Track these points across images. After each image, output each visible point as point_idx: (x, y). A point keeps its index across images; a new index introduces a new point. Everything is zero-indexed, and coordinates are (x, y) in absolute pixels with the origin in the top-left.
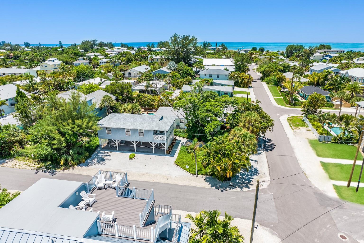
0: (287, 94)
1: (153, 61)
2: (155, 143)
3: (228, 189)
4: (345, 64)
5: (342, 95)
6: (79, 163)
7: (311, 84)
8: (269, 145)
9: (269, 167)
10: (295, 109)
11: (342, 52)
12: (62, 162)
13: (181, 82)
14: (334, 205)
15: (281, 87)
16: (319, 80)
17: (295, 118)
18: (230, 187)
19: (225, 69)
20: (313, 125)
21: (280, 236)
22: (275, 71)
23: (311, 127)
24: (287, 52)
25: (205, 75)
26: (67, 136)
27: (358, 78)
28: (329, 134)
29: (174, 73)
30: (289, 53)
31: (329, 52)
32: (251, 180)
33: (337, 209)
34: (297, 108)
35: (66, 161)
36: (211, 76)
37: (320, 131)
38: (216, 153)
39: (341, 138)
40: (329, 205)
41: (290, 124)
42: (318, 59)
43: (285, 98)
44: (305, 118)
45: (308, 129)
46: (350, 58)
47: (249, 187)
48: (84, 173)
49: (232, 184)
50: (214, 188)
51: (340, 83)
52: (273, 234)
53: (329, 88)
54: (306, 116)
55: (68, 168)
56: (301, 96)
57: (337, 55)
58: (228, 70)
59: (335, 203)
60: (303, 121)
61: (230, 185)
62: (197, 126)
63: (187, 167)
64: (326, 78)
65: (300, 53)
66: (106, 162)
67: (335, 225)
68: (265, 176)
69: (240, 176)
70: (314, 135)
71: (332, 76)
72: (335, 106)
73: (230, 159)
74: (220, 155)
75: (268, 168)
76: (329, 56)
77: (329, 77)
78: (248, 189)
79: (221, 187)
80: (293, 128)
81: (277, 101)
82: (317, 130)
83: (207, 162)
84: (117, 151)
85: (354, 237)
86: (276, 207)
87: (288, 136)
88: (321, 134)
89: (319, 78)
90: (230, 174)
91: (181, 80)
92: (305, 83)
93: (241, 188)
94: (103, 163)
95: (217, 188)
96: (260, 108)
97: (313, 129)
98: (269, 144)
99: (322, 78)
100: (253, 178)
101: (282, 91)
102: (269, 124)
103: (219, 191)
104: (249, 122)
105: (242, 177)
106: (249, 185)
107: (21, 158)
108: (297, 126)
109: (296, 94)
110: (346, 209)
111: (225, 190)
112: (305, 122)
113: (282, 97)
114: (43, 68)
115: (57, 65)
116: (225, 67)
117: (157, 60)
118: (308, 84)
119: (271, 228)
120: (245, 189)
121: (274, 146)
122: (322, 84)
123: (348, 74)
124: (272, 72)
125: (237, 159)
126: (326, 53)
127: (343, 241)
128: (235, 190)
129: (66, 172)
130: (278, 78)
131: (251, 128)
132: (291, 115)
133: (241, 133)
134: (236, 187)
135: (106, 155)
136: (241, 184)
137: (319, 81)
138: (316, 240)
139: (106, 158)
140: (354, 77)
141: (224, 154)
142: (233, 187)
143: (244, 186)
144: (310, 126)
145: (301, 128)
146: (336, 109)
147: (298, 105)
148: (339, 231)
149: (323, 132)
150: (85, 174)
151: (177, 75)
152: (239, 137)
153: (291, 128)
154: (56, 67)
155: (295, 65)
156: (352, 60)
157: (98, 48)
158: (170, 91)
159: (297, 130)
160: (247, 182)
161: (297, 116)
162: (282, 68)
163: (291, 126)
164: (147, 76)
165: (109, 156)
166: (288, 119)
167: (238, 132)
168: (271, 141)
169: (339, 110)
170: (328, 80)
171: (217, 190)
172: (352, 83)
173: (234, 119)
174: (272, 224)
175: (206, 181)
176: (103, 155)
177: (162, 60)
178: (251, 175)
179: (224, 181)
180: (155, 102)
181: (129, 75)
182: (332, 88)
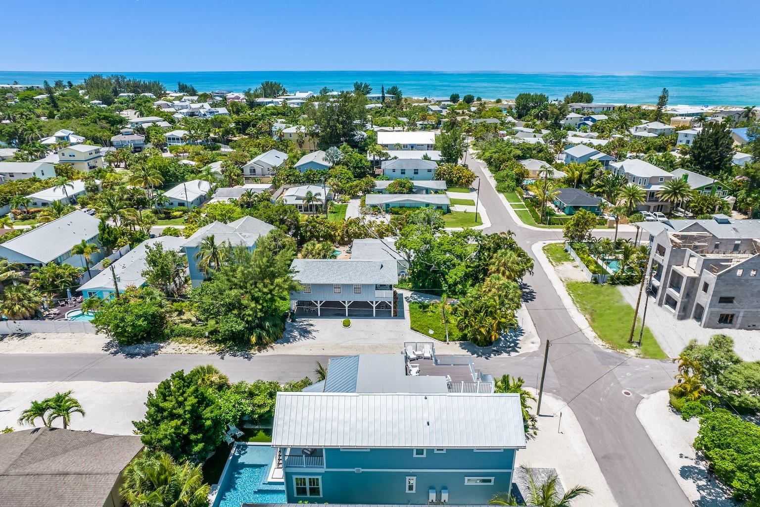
0: (535, 203)
1: (283, 138)
2: (377, 302)
3: (492, 355)
4: (617, 141)
5: (618, 213)
6: (277, 339)
7: (569, 182)
8: (527, 293)
9: (535, 324)
10: (551, 230)
11: (612, 109)
12: (253, 339)
13: (357, 186)
14: (616, 363)
15: (522, 188)
16: (581, 175)
17: (553, 248)
18: (494, 353)
19: (424, 156)
20: (582, 259)
21: (565, 400)
22: (509, 159)
23: (578, 261)
24: (518, 108)
25: (394, 171)
26: (261, 302)
27: (638, 177)
28: (605, 272)
29: (341, 169)
30: (522, 109)
31: (589, 109)
32: (517, 342)
33: (620, 366)
34: (554, 228)
35: (260, 338)
36: (403, 172)
37: (592, 267)
38: (477, 312)
39: (618, 279)
40: (611, 364)
41: (548, 257)
42: (573, 123)
43: (532, 211)
44: (568, 247)
45: (575, 265)
46: (625, 126)
47: (517, 351)
48: (293, 352)
49: (495, 348)
50: (476, 355)
51: (613, 185)
52: (557, 399)
53: (597, 190)
54: (571, 244)
55: (265, 348)
56: (556, 206)
57: (604, 117)
58: (429, 159)
59: (617, 360)
60: (566, 251)
61: (494, 351)
62: (428, 272)
63: (431, 332)
64: (592, 174)
65: (541, 111)
66: (314, 334)
67: (619, 383)
68: (533, 336)
69: (503, 339)
70: (584, 273)
71: (601, 172)
72: (608, 223)
73: (494, 318)
74: (482, 314)
75: (533, 325)
76: (590, 119)
77: (597, 173)
78: (517, 354)
79: (483, 354)
80: (554, 263)
81: (520, 217)
82: (587, 266)
83: (465, 323)
84: (319, 318)
85: (638, 392)
86: (554, 371)
87: (550, 277)
88: (594, 272)
89: (582, 173)
90: (495, 337)
91: (355, 183)
92: (559, 180)
93: (508, 353)
94: (310, 336)
95: (479, 356)
96: (515, 242)
97: (583, 266)
98: (527, 291)
99: (586, 174)
100: (519, 340)
101: (526, 198)
102: (529, 265)
103: (483, 358)
104: (505, 265)
105: (505, 339)
106: (517, 349)
107: (181, 339)
108: (559, 260)
109: (549, 204)
110: (628, 365)
111: (489, 357)
112: (569, 252)
113: (527, 209)
114: (64, 158)
115: (93, 153)
116: (424, 153)
117: (291, 136)
118: (564, 183)
119: (554, 393)
120: (513, 354)
121: (534, 294)
122: (586, 183)
123: (623, 169)
124: (504, 161)
125: (502, 317)
126: (586, 110)
127: (627, 397)
128: (501, 356)
129: (264, 353)
130: (517, 174)
131: (507, 273)
132: (548, 242)
133: (501, 282)
134: (502, 353)
135: (307, 325)
136: (507, 348)
137: (582, 178)
138: (601, 399)
139: (309, 329)
140: (632, 175)
141: (486, 312)
142: (498, 352)
143: (511, 351)
144: (578, 259)
145: (565, 263)
146: (609, 227)
147: (554, 224)
148: (623, 389)
149: (597, 270)
150: (294, 354)
151: (346, 173)
152: (498, 289)
153: (550, 263)
154: (92, 156)
155: (538, 143)
156: (628, 131)
157: (131, 94)
158: (340, 203)
159: (560, 268)
160: (512, 345)
161: (557, 244)
162: (519, 152)
163: (550, 261)
164: (290, 175)
165: (312, 325)
166: (544, 249)
167: (497, 282)
168: (528, 286)
169: (614, 230)
170: (594, 178)
171: (480, 358)
172: (630, 184)
173: (480, 259)
174: (554, 389)
175: (462, 348)
176: (302, 325)
177: (300, 135)
178: (515, 336)
179: (485, 346)
180: (336, 230)
181: (253, 171)
182: (601, 191)
